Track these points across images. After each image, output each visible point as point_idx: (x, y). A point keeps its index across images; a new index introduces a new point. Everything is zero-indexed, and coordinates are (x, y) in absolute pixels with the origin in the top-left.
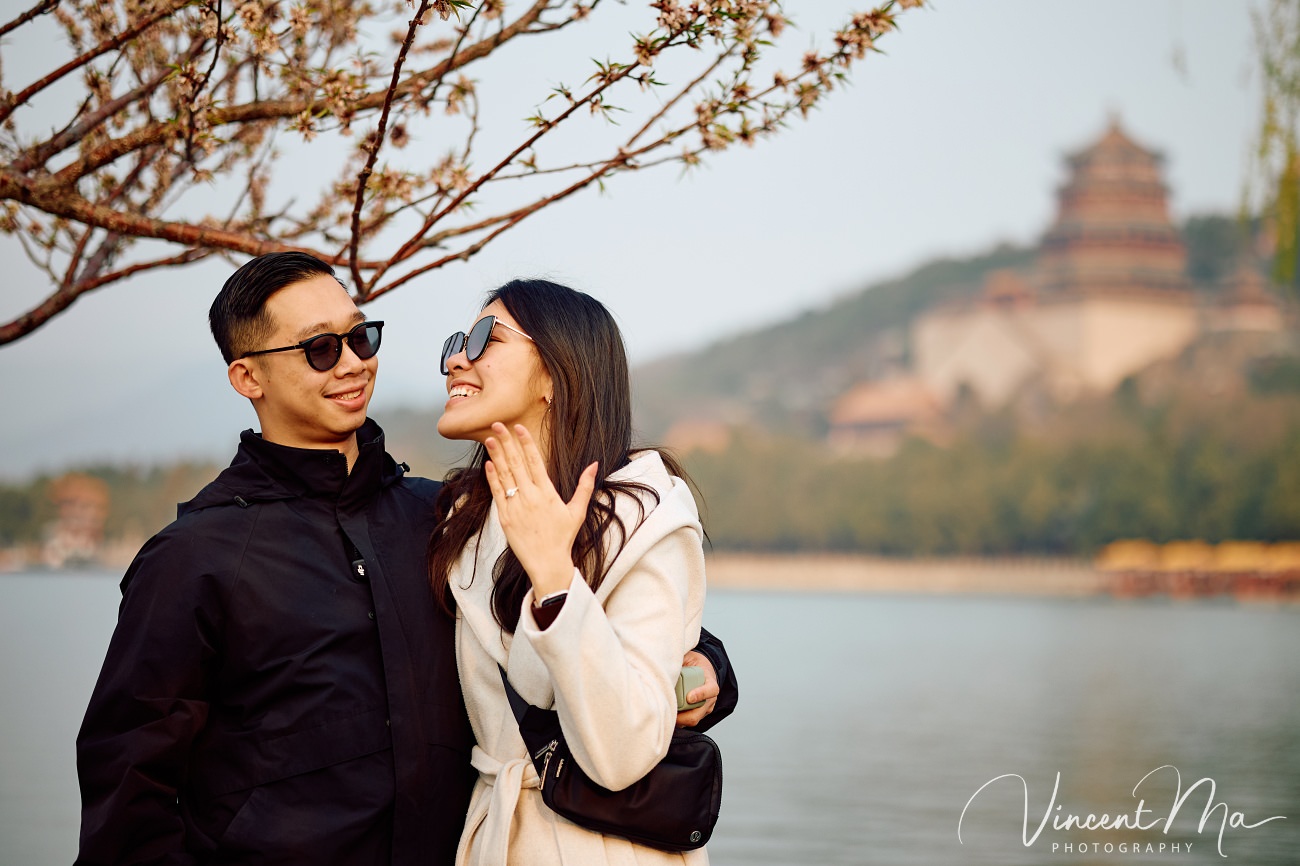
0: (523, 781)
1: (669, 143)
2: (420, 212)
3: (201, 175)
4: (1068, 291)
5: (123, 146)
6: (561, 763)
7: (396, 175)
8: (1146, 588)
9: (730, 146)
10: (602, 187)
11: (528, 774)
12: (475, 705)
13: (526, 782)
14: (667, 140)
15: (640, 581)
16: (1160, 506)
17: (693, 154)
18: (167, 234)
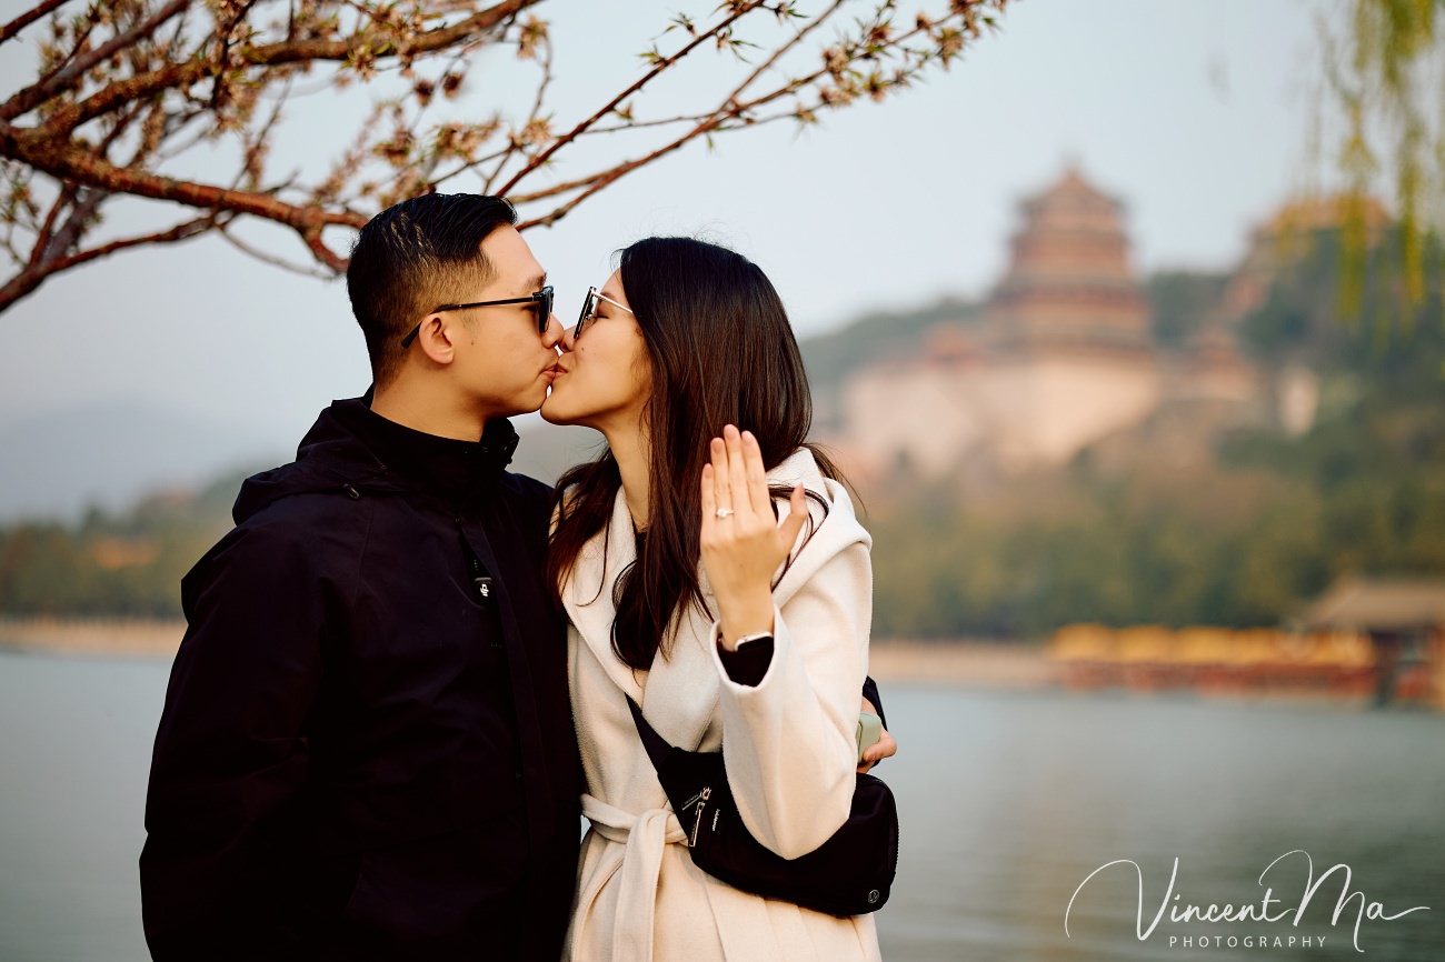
0: (667, 833)
1: (793, 92)
2: (480, 174)
3: (226, 123)
4: (1018, 349)
5: (128, 89)
6: (717, 814)
7: (460, 127)
8: (1102, 679)
9: (856, 102)
10: (711, 144)
11: (671, 826)
12: (594, 748)
13: (669, 836)
14: (791, 89)
15: (808, 608)
16: (1117, 589)
17: (809, 111)
18: (178, 193)
